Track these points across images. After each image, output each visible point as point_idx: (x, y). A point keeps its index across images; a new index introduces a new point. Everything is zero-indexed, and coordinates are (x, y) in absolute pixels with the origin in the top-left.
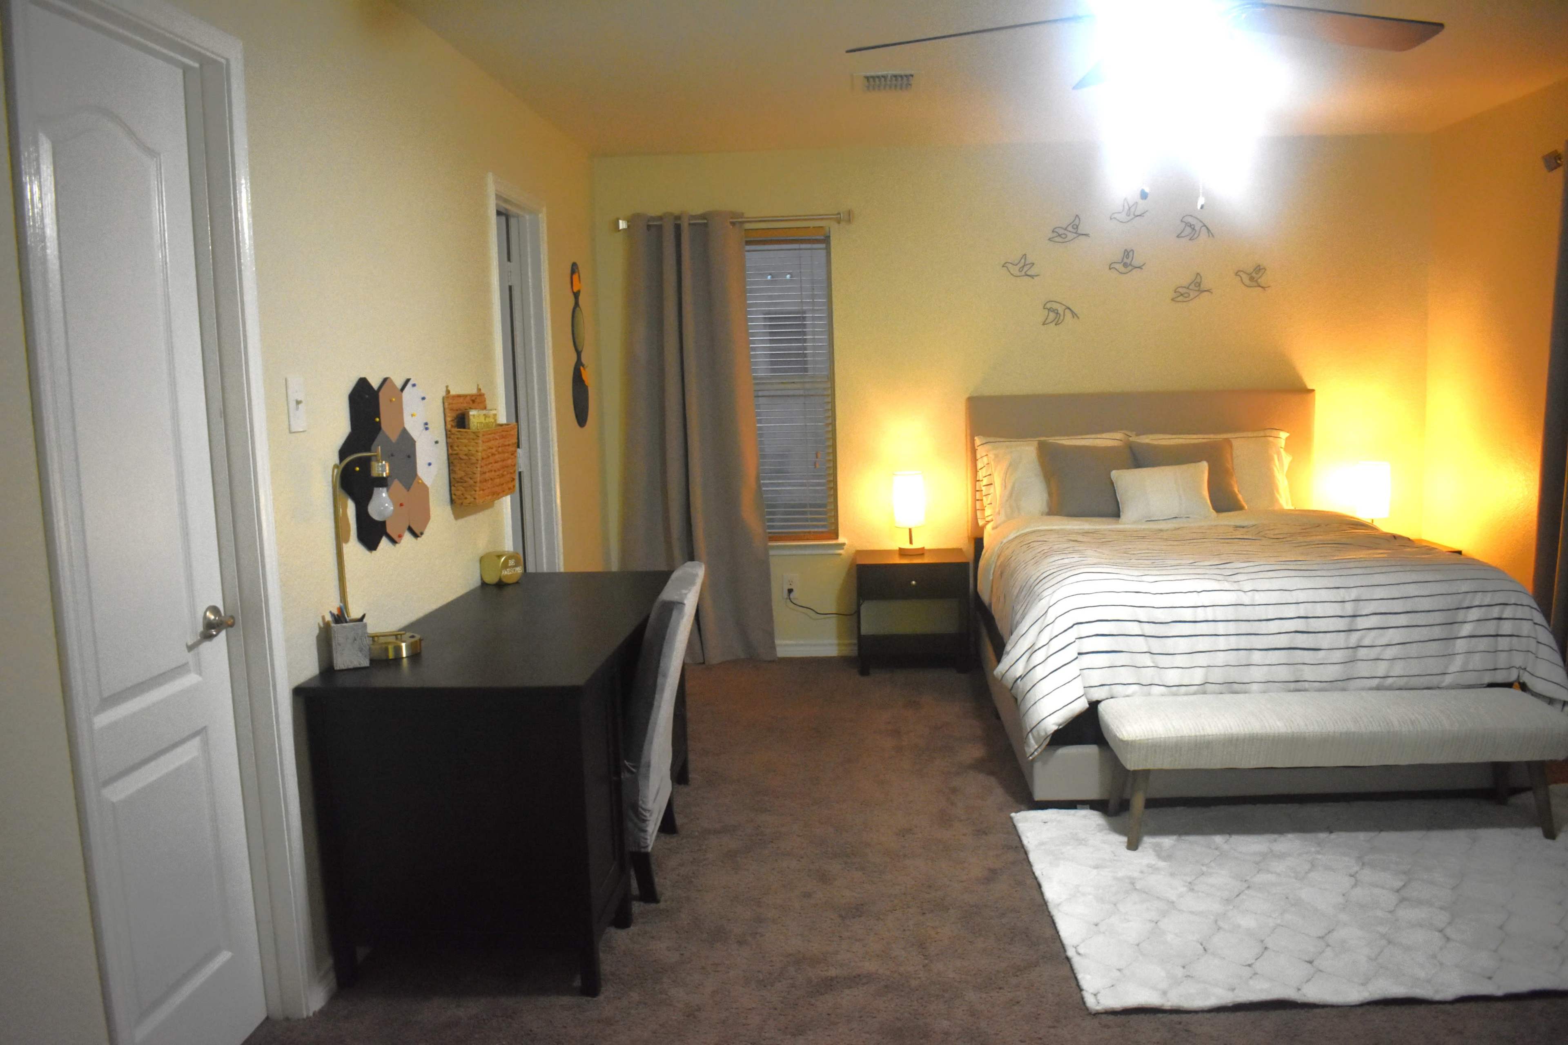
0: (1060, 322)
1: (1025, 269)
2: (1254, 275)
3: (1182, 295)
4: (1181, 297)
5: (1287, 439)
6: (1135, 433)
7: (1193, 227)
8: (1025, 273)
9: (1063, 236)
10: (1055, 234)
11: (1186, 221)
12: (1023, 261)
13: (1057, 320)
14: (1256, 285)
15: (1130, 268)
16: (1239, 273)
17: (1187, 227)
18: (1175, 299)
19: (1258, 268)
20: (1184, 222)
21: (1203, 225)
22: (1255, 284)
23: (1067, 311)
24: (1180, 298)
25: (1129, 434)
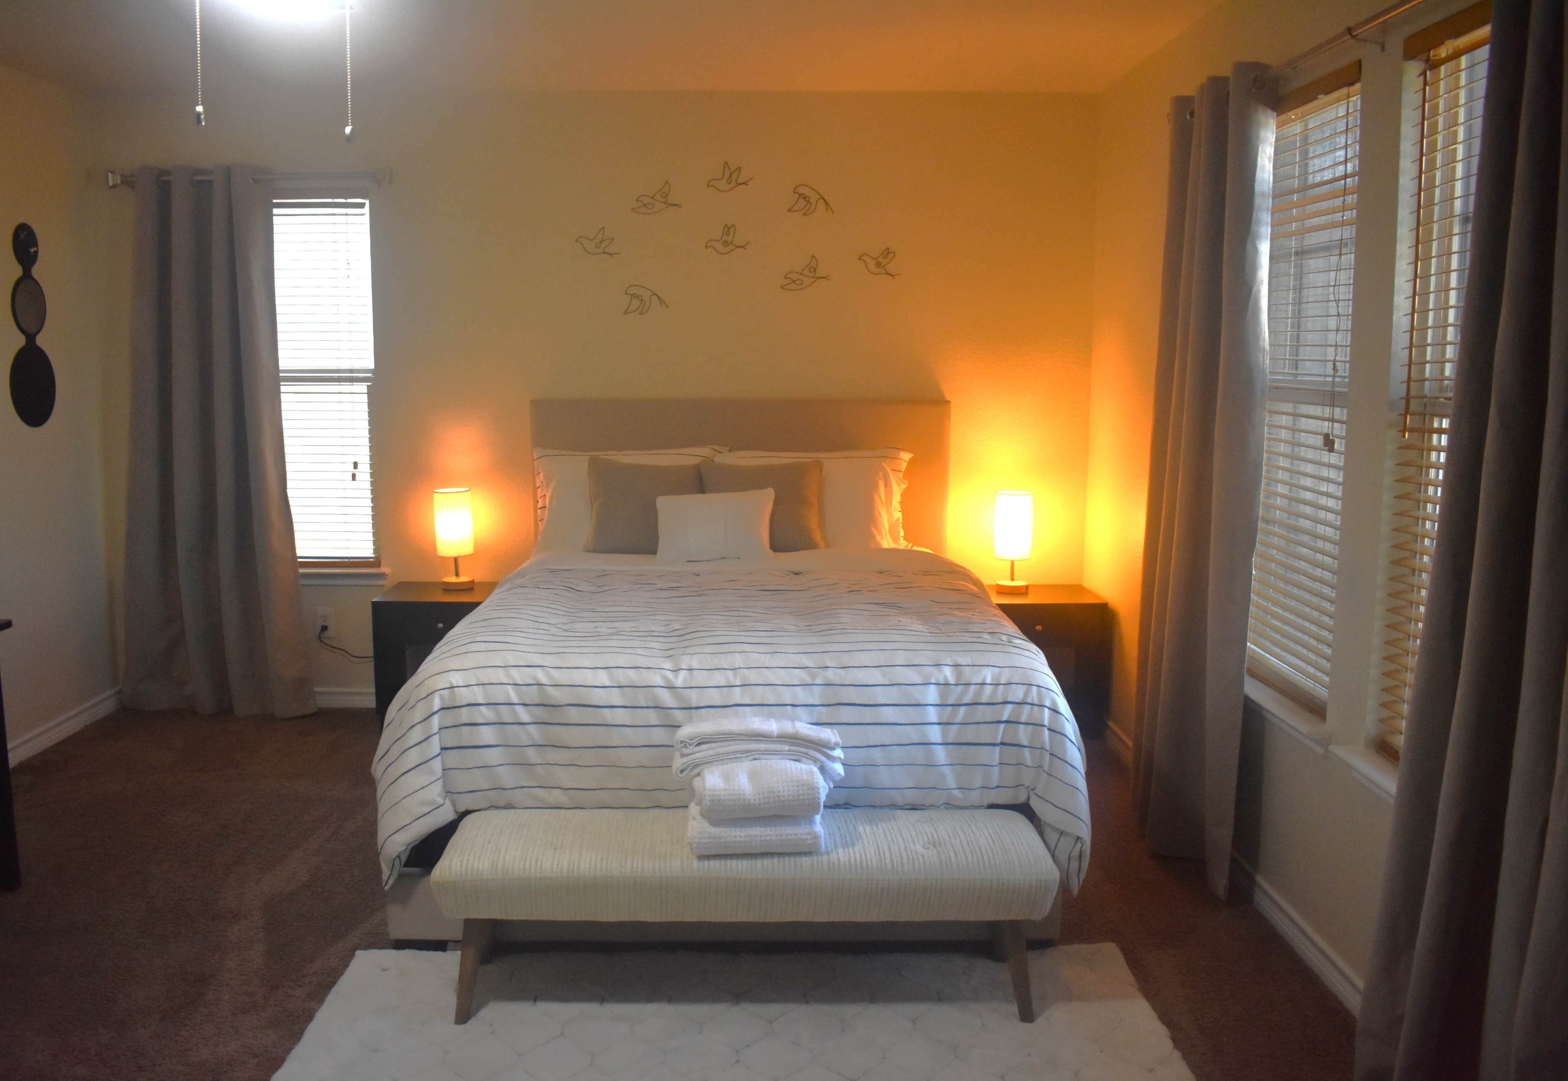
0: (643, 312)
1: (604, 244)
2: (881, 259)
3: (794, 282)
4: (793, 284)
5: (911, 462)
6: (728, 448)
7: (807, 199)
8: (603, 249)
9: (651, 206)
10: (640, 204)
11: (800, 192)
12: (600, 236)
13: (641, 309)
14: (884, 272)
15: (731, 247)
16: (862, 258)
17: (800, 199)
18: (784, 287)
19: (886, 252)
20: (797, 193)
21: (820, 197)
22: (882, 270)
23: (654, 297)
24: (793, 286)
25: (719, 450)
